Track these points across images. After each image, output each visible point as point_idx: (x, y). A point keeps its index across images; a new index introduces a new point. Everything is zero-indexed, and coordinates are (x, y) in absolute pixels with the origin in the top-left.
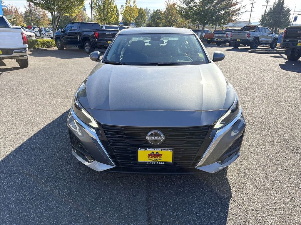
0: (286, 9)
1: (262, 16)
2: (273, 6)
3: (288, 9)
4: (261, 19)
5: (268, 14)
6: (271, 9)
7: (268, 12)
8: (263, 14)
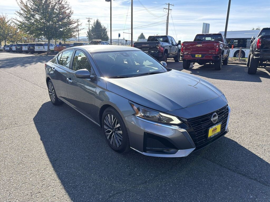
0: (103, 27)
1: (88, 32)
2: (94, 25)
3: (105, 28)
4: (87, 34)
5: (92, 30)
6: (92, 27)
7: (91, 29)
8: (88, 30)
